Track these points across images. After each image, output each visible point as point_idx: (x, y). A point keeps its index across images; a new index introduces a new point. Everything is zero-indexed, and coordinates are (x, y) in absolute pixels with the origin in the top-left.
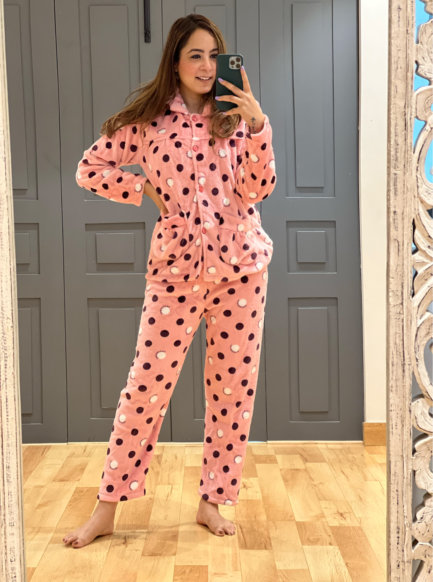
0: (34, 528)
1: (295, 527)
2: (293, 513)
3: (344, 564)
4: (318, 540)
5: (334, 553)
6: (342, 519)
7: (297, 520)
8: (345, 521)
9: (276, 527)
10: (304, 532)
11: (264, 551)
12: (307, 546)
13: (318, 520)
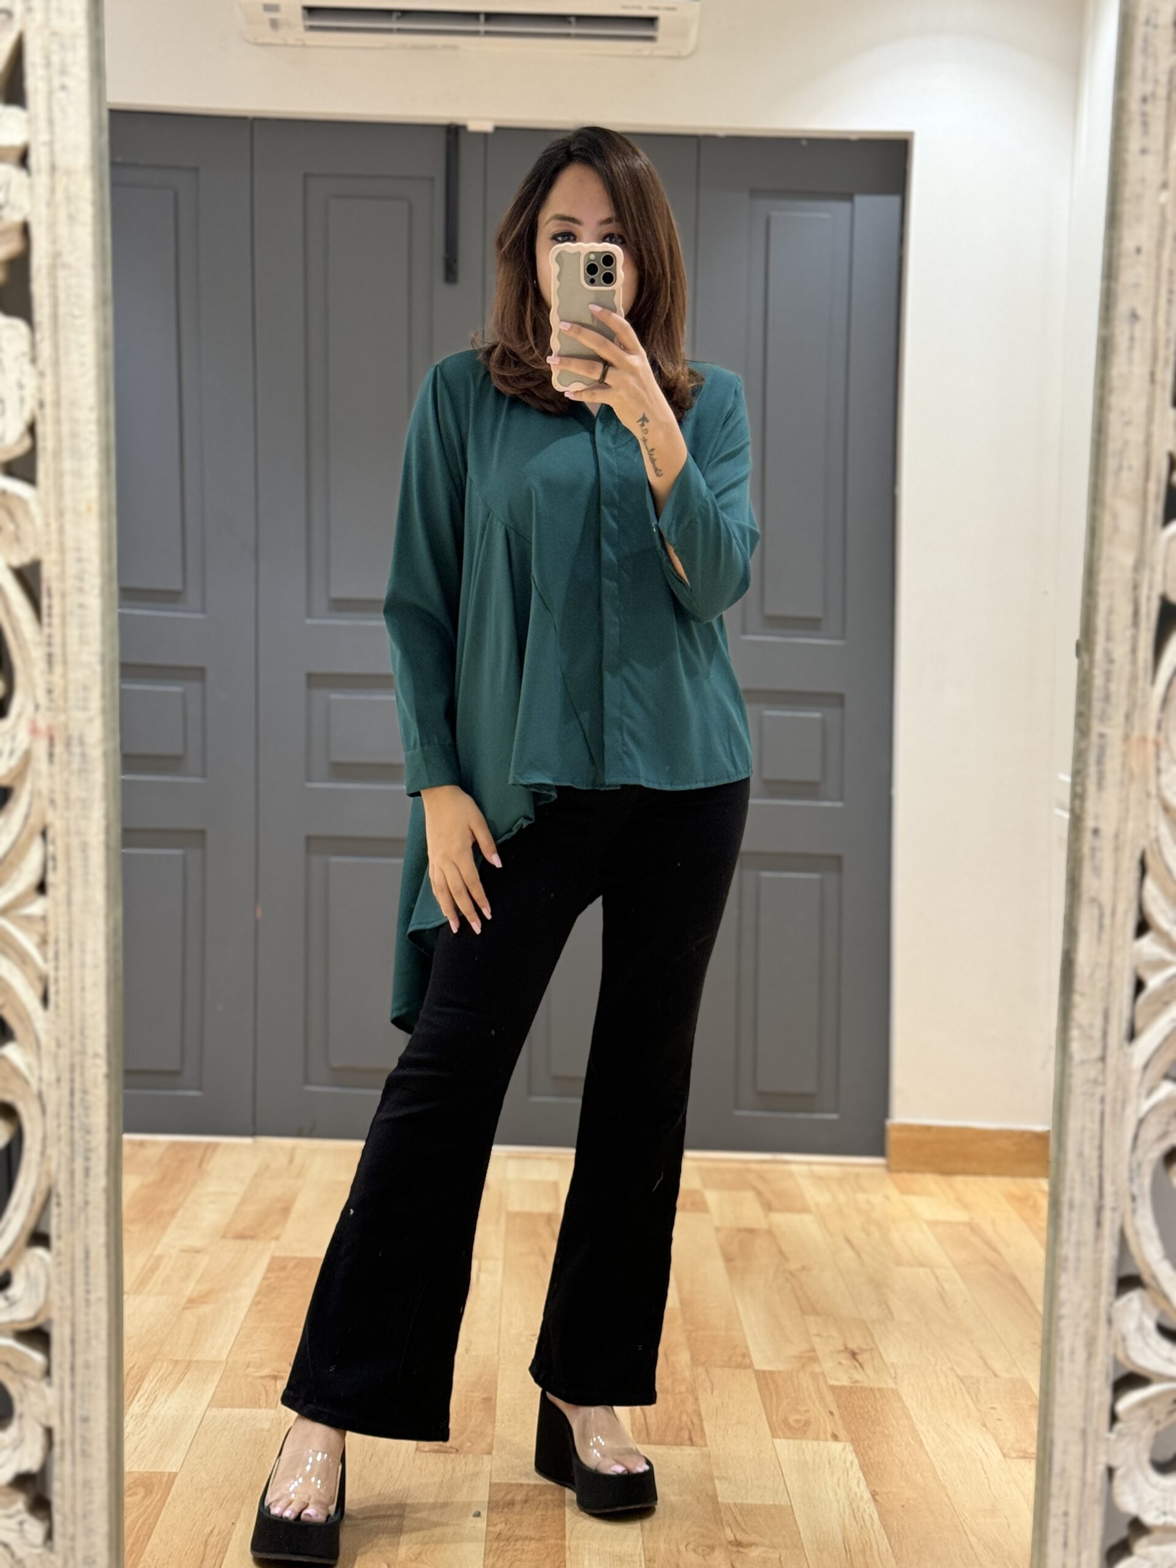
0: (177, 1362)
1: (754, 1385)
2: (747, 1348)
3: (867, 1495)
4: (807, 1423)
5: (845, 1463)
6: (856, 1367)
7: (758, 1367)
8: (861, 1371)
9: (712, 1385)
10: (774, 1396)
11: (688, 1450)
12: (784, 1441)
13: (803, 1367)
